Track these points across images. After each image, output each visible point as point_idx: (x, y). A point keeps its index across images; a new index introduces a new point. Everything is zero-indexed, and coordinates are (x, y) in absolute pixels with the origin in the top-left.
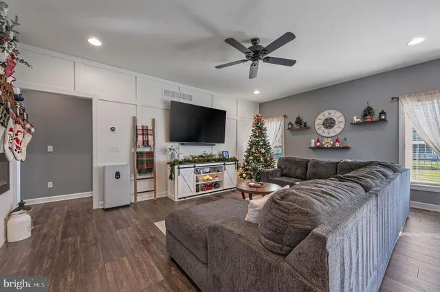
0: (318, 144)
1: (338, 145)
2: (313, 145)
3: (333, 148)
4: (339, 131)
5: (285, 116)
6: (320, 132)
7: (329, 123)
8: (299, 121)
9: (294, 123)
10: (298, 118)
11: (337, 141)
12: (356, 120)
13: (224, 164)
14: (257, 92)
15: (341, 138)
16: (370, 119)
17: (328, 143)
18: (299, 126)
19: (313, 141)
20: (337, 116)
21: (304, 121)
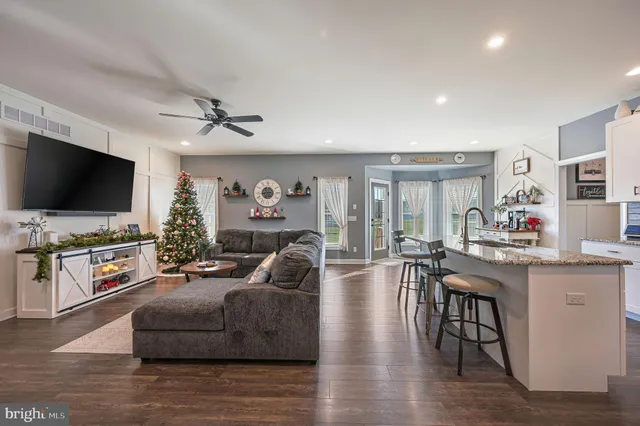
0: (258, 214)
1: (275, 215)
2: (252, 215)
3: (272, 218)
4: (276, 201)
5: (219, 179)
6: (259, 202)
7: (268, 193)
8: (237, 187)
9: (230, 188)
10: (236, 183)
11: (275, 211)
12: (290, 192)
13: (140, 244)
14: (185, 143)
15: (278, 209)
16: (300, 193)
17: (267, 213)
18: (238, 193)
19: (252, 210)
20: (274, 186)
21: (243, 187)
